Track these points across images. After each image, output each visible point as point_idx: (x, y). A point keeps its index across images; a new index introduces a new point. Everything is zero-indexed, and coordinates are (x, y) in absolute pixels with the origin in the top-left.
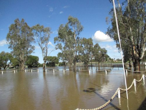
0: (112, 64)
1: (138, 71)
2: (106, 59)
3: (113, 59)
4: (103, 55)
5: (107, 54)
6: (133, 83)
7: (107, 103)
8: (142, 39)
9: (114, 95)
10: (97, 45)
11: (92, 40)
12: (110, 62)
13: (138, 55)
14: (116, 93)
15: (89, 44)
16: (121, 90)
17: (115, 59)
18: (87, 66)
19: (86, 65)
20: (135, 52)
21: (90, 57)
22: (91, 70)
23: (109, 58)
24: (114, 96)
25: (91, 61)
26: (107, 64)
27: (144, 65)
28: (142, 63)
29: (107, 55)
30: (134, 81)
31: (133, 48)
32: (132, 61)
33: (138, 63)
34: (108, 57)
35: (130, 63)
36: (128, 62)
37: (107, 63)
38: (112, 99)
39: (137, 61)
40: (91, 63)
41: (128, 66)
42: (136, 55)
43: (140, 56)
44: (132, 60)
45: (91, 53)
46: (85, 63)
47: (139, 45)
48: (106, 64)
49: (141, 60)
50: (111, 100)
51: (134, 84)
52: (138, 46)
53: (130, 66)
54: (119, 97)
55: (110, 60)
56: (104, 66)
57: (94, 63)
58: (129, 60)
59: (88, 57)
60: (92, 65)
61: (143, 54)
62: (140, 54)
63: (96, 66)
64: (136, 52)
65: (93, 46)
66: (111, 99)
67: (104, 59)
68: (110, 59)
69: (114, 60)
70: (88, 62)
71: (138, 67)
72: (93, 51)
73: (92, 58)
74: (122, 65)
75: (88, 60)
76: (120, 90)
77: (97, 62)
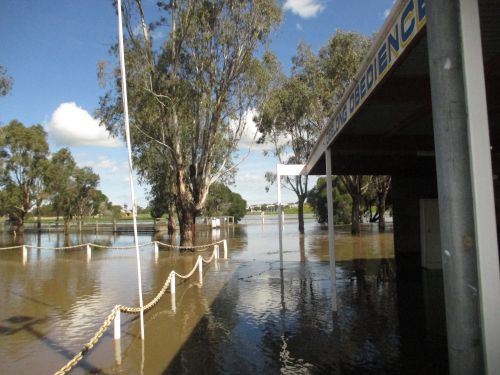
0: (113, 226)
1: (189, 246)
2: (96, 207)
3: (119, 208)
4: (84, 192)
5: (98, 188)
6: (166, 284)
7: (69, 363)
8: (206, 148)
9: (97, 334)
10: (64, 156)
11: (45, 134)
12: (108, 215)
13: (190, 197)
14: (106, 323)
15: (34, 147)
16: (125, 312)
17: (126, 206)
18: (17, 231)
19: (16, 227)
20: (183, 187)
21: (33, 197)
22: (34, 245)
23: (107, 204)
24: (99, 334)
25: (37, 213)
26: (97, 223)
27: (210, 226)
28: (205, 222)
29: (99, 192)
30: (172, 278)
31: (178, 175)
32: (176, 215)
33: (191, 221)
34: (104, 198)
35: (169, 219)
36: (164, 219)
37: (97, 221)
38: (91, 346)
39: (188, 215)
40: (36, 218)
41: (163, 230)
42: (186, 195)
43: (197, 200)
44: (177, 211)
45: (38, 181)
46: (13, 220)
47: (196, 165)
48: (94, 225)
49: (199, 211)
50: (85, 352)
51: (169, 288)
52: (192, 168)
53: (171, 230)
54: (117, 335)
55: (108, 212)
56: (88, 232)
57: (47, 221)
58: (168, 212)
59: (24, 198)
60: (39, 226)
61: (206, 193)
62: (196, 194)
63: (58, 232)
64: (186, 187)
65: (50, 158)
66: (87, 348)
67: (89, 205)
68: (109, 206)
69: (123, 211)
70: (23, 214)
71: (190, 232)
72: (48, 174)
73: (41, 200)
74: (132, 228)
75: (22, 208)
76: (122, 311)
77: (61, 218)
